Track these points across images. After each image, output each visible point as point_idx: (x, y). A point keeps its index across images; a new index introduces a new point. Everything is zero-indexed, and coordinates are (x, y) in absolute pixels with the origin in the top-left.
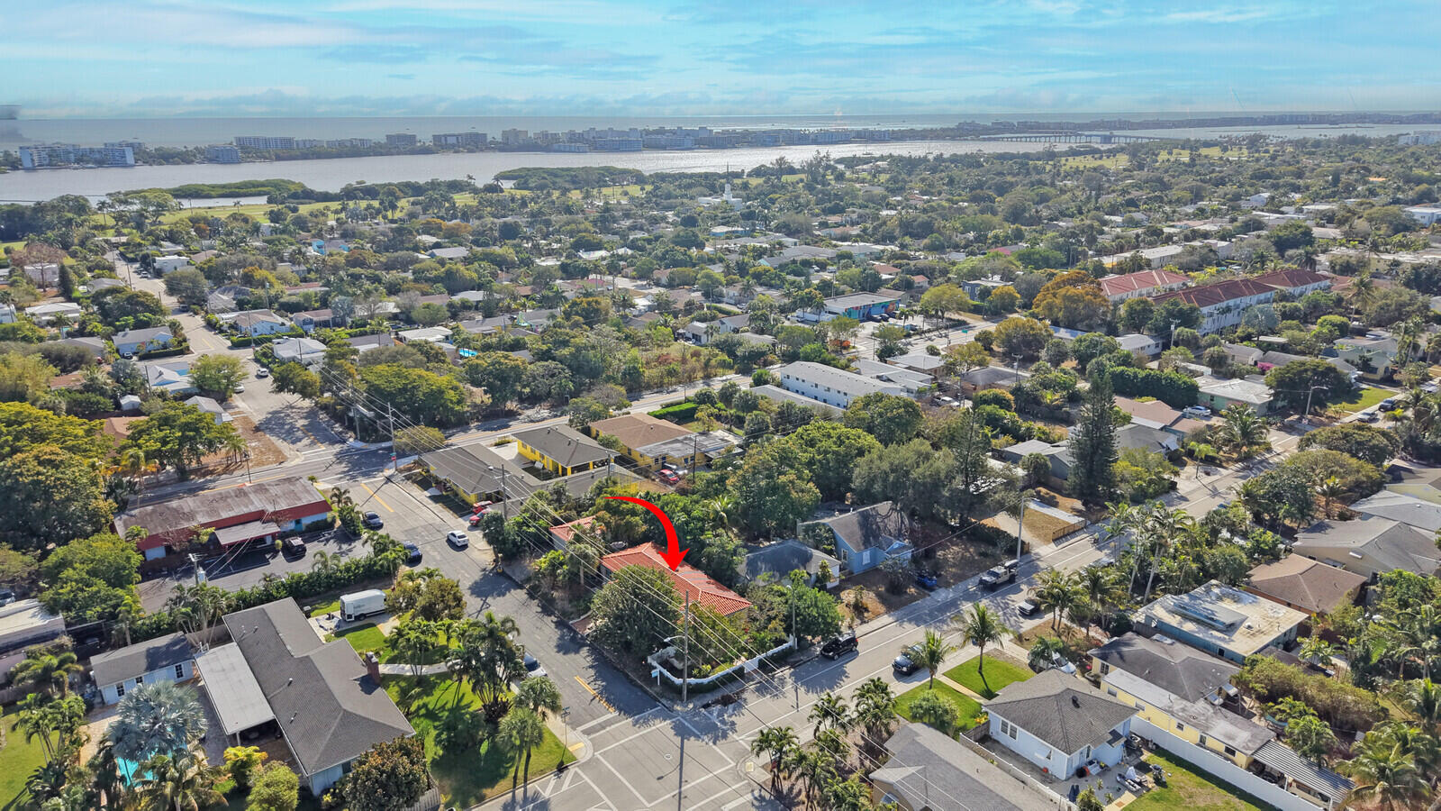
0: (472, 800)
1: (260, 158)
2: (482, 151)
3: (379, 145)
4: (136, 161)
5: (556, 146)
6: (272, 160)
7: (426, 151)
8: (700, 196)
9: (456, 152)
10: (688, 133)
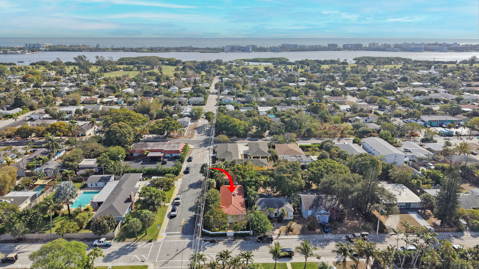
0: (122, 240)
1: (285, 50)
2: (359, 50)
3: (324, 47)
4: (252, 51)
5: (387, 49)
6: (289, 51)
7: (339, 50)
8: (421, 70)
9: (349, 50)
10: (447, 45)
